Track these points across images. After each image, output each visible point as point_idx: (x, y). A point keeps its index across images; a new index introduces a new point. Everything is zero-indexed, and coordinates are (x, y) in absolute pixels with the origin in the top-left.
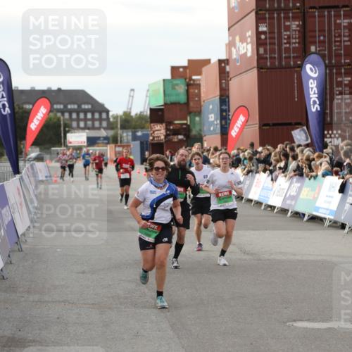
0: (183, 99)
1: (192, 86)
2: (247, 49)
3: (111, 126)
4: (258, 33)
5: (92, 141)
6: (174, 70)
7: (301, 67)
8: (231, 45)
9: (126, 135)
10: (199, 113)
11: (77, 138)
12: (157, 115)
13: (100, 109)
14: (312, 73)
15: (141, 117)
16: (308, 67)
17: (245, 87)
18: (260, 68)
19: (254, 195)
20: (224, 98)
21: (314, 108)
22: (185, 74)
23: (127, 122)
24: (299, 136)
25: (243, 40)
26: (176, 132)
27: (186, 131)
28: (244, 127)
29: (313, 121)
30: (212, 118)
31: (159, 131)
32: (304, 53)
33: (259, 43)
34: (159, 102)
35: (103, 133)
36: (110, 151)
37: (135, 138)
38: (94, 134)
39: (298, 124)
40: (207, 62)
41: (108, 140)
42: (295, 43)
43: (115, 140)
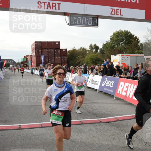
0: (26, 60)
1: (27, 59)
2: (34, 54)
3: (16, 64)
4: (36, 52)
5: (13, 66)
6: (25, 56)
7: (41, 56)
8: (32, 53)
9: (18, 65)
10: (28, 62)
11: (11, 66)
12: (22, 63)
13: (14, 62)
14: (43, 57)
15: (20, 63)
16: (42, 56)
17: (34, 59)
18: (36, 56)
19: (35, 73)
20: (31, 60)
21: (43, 61)
22: (26, 57)
23: (18, 63)
24: (41, 65)
25: (34, 53)
26: (25, 65)
27: (26, 65)
28: (34, 64)
29: (43, 63)
30: (30, 63)
31: (23, 65)
32: (42, 54)
33: (36, 53)
34: (22, 61)
35: (15, 65)
36: (16, 67)
37: (19, 66)
38: (13, 65)
39: (41, 64)
40: (29, 55)
41: (15, 66)
42: (40, 53)
43: (16, 66)
